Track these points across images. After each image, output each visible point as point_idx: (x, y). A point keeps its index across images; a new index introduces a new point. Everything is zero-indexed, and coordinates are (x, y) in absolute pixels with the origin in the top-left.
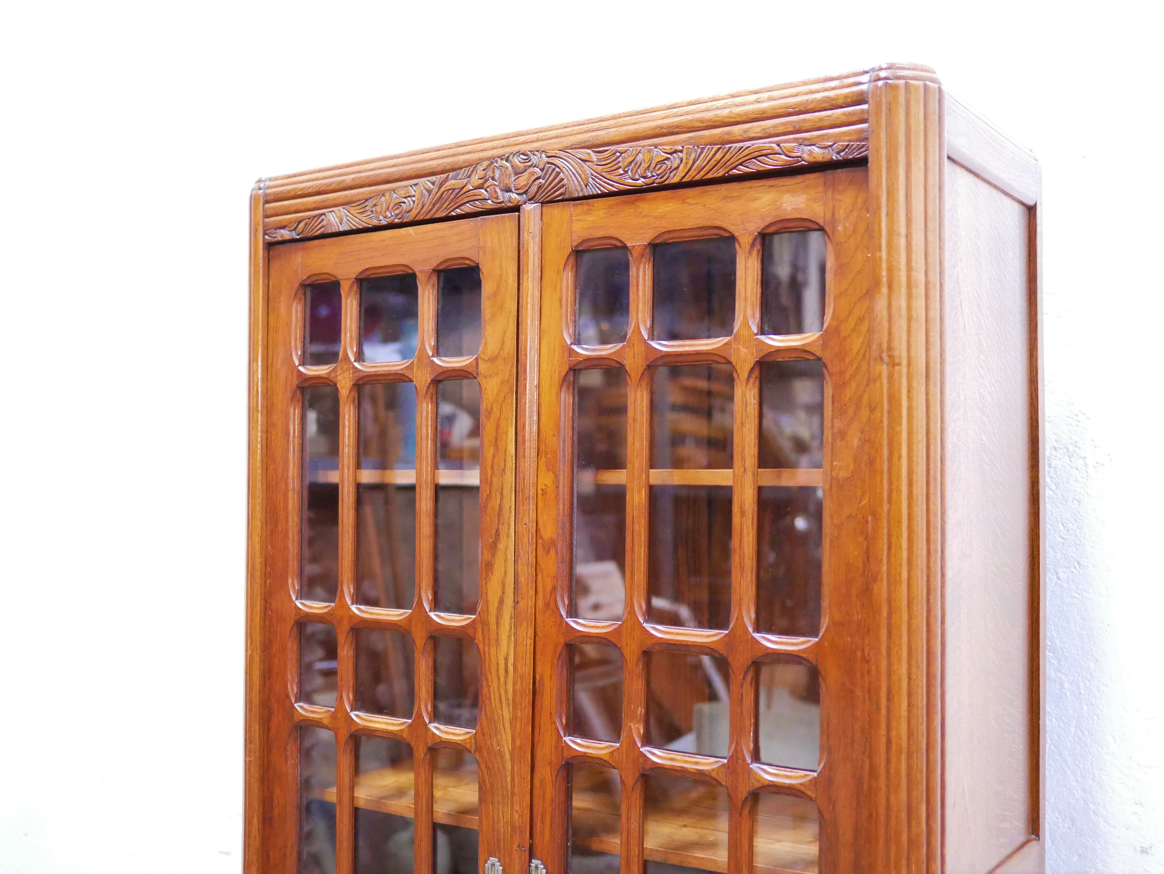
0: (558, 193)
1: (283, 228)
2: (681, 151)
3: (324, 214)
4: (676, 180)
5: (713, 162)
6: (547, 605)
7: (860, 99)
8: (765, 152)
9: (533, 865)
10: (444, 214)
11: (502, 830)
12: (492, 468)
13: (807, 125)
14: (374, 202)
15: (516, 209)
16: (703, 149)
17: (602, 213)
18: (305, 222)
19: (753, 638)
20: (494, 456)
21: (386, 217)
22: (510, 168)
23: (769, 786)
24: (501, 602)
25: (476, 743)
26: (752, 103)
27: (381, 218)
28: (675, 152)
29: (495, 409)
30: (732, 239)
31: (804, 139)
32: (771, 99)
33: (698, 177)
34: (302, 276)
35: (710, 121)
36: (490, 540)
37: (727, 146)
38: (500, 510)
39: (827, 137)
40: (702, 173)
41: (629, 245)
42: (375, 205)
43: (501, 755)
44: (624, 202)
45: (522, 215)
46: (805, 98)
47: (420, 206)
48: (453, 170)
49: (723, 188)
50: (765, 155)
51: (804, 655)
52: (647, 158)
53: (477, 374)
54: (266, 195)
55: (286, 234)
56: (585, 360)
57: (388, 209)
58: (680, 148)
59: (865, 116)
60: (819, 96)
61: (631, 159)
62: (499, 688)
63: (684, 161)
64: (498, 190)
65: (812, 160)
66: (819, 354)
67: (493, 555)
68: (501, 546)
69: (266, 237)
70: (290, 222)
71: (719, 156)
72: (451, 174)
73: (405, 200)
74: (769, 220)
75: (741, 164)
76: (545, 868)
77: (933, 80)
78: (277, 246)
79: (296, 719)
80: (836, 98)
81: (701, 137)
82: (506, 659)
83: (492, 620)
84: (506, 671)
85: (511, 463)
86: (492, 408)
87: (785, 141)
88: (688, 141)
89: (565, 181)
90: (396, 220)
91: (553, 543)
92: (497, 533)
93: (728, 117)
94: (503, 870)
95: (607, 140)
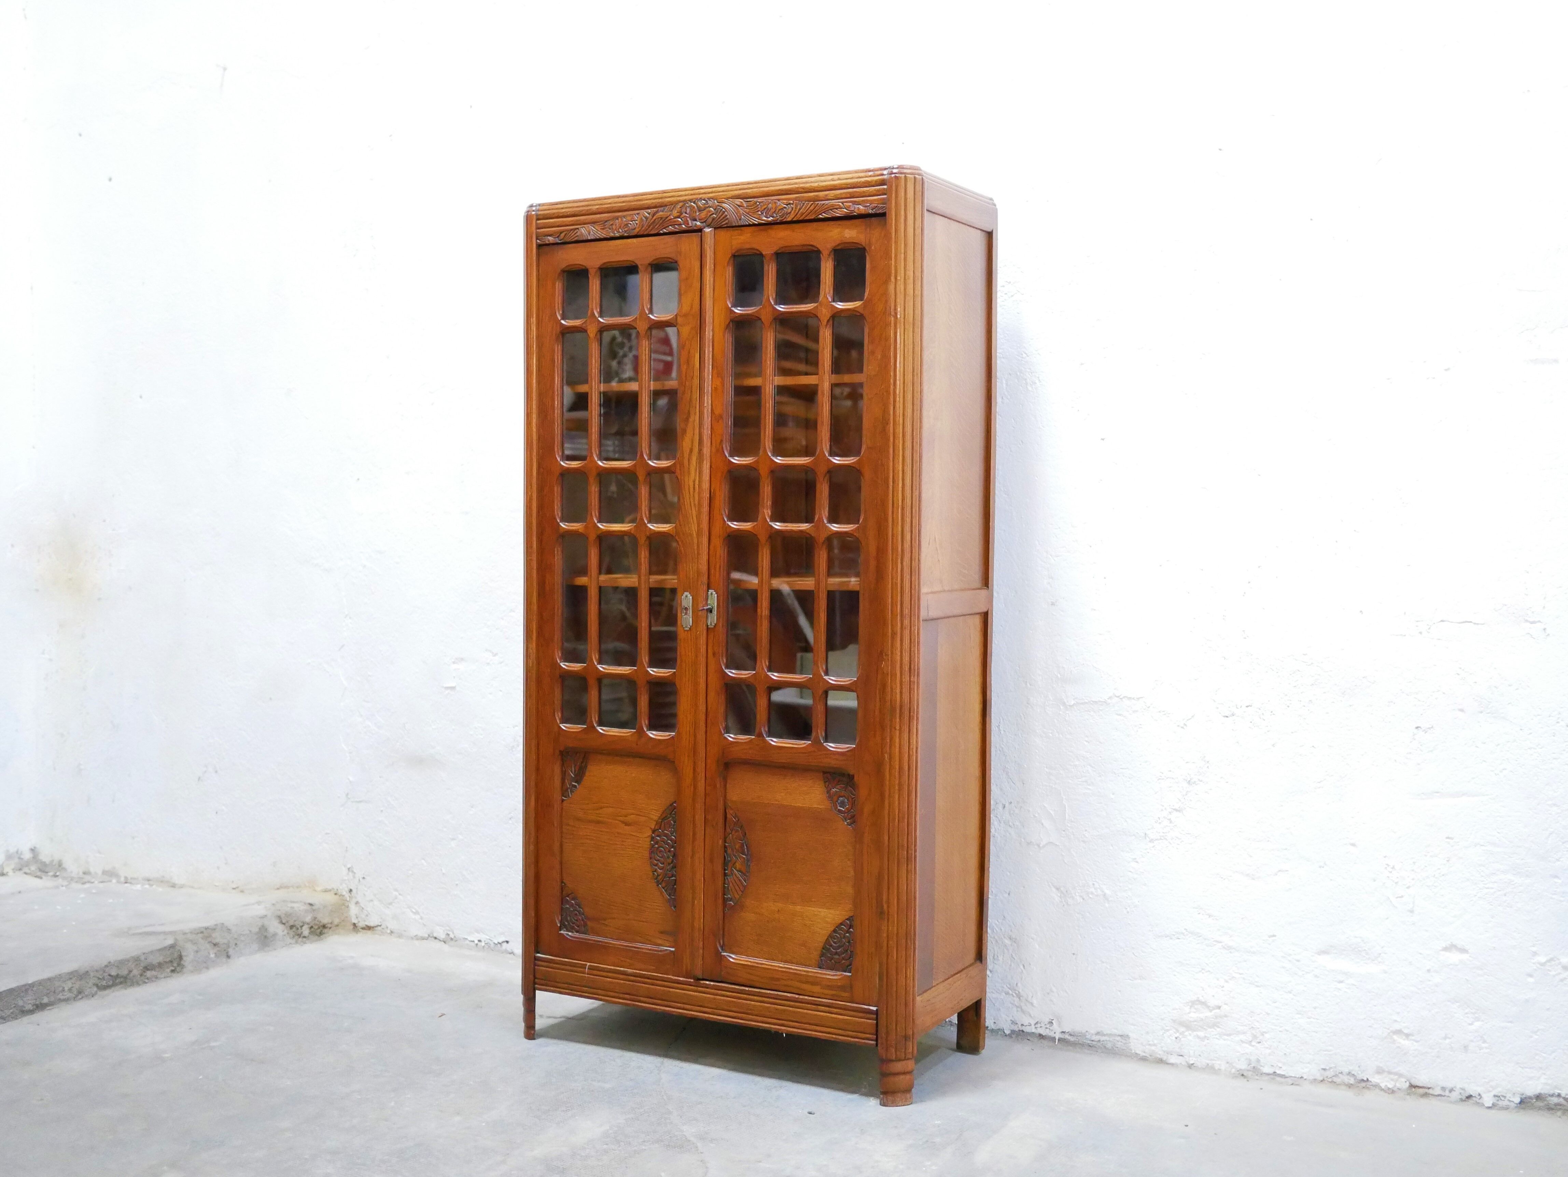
0: (724, 223)
1: (550, 236)
2: (792, 204)
3: (578, 229)
4: (789, 219)
5: (809, 211)
6: (717, 451)
7: (883, 183)
8: (836, 207)
9: (709, 593)
10: (656, 232)
11: (692, 576)
12: (686, 376)
13: (857, 195)
14: (611, 223)
15: (700, 230)
16: (804, 204)
17: (749, 235)
18: (565, 233)
19: (828, 459)
20: (687, 369)
21: (619, 232)
22: (696, 207)
23: (835, 533)
24: (691, 451)
25: (676, 531)
26: (829, 181)
27: (616, 232)
28: (790, 204)
29: (687, 343)
30: (818, 252)
31: (855, 201)
32: (839, 179)
33: (801, 219)
34: (563, 265)
35: (807, 188)
36: (685, 417)
37: (817, 202)
38: (691, 400)
39: (867, 201)
40: (803, 216)
41: (764, 253)
42: (612, 225)
43: (691, 535)
44: (761, 230)
45: (703, 234)
46: (856, 180)
47: (641, 226)
48: (661, 206)
49: (815, 224)
50: (836, 209)
51: (854, 465)
52: (774, 206)
53: (677, 324)
54: (537, 215)
55: (551, 239)
56: (739, 316)
57: (620, 227)
58: (792, 202)
59: (885, 192)
60: (863, 180)
61: (765, 206)
62: (690, 498)
63: (794, 209)
64: (688, 219)
65: (859, 212)
66: (862, 312)
67: (686, 425)
68: (691, 420)
69: (538, 241)
70: (555, 232)
71: (812, 208)
72: (660, 209)
73: (631, 223)
74: (838, 242)
75: (823, 213)
76: (716, 593)
77: (919, 175)
78: (544, 247)
79: (561, 531)
80: (871, 182)
81: (803, 197)
82: (694, 481)
83: (686, 462)
84: (694, 489)
85: (697, 373)
86: (685, 343)
87: (846, 202)
88: (796, 199)
89: (728, 217)
90: (625, 234)
91: (721, 417)
92: (689, 413)
93: (817, 187)
94: (692, 598)
95: (752, 195)
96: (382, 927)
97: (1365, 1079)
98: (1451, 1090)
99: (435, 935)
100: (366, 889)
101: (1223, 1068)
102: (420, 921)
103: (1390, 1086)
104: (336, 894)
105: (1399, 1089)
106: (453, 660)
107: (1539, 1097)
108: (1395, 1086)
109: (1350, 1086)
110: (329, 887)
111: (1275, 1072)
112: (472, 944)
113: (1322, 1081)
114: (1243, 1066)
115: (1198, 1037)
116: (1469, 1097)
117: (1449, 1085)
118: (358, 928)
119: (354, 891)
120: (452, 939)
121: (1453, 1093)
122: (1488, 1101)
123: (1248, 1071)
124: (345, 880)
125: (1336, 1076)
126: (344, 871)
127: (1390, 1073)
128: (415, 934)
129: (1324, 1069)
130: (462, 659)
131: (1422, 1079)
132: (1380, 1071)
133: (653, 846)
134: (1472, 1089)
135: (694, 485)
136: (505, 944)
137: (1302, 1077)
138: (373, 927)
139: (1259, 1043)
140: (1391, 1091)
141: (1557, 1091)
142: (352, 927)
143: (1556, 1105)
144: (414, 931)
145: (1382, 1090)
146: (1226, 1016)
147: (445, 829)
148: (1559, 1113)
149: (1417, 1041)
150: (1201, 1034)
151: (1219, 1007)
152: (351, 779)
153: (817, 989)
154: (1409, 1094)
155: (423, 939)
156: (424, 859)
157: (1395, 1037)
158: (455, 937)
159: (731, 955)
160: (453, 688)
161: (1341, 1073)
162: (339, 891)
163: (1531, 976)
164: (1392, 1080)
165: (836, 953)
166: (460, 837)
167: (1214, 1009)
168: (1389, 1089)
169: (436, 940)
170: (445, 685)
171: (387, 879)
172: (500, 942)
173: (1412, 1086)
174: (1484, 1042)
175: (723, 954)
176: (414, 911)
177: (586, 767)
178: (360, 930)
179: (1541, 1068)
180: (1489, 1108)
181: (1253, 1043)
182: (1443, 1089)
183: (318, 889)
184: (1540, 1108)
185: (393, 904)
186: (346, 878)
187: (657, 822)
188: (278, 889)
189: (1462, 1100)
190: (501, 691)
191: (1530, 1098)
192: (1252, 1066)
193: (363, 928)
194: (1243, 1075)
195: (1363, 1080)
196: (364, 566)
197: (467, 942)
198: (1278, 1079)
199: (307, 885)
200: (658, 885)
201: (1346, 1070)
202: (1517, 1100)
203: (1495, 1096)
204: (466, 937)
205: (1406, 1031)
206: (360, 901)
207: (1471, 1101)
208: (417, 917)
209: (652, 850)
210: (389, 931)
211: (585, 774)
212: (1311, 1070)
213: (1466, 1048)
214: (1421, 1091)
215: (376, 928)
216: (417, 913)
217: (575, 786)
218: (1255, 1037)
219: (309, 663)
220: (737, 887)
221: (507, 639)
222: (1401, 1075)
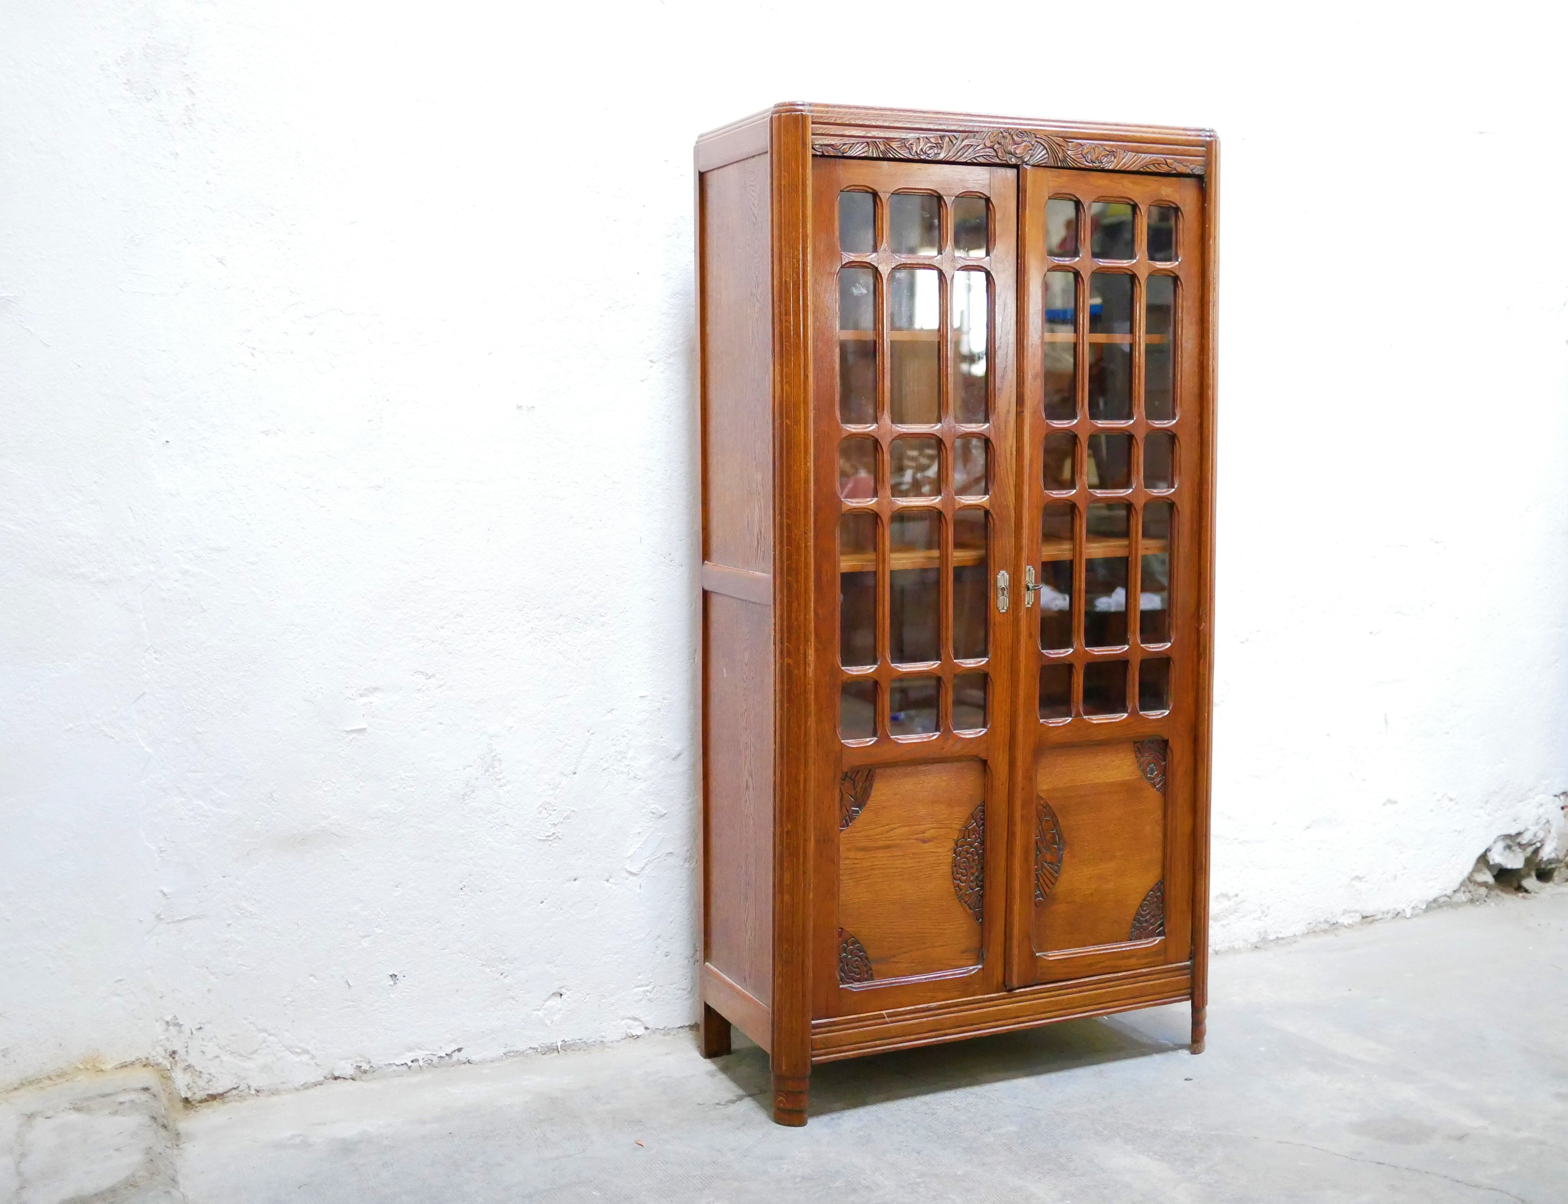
0: (1043, 162)
1: (829, 145)
2: (1116, 152)
4: (1112, 167)
5: (1132, 161)
7: (1201, 143)
8: (1159, 161)
9: (1027, 569)
10: (965, 161)
11: (1008, 553)
13: (1178, 152)
14: (910, 142)
15: (1018, 166)
16: (1127, 153)
17: (1066, 178)
18: (848, 145)
21: (919, 154)
22: (1011, 139)
24: (1008, 413)
25: (990, 503)
26: (1150, 133)
27: (915, 154)
28: (1113, 151)
29: (1003, 291)
30: (1136, 205)
31: (1177, 159)
32: (1160, 133)
33: (1123, 169)
34: (844, 185)
35: (1130, 137)
37: (1140, 154)
39: (1188, 161)
40: (1125, 167)
41: (1082, 200)
42: (911, 144)
43: (1008, 507)
44: (1081, 175)
45: (1021, 171)
46: (1177, 137)
47: (947, 151)
48: (972, 132)
49: (1133, 176)
50: (1159, 164)
51: (1171, 428)
52: (1097, 151)
53: (991, 269)
54: (812, 117)
55: (830, 151)
56: (1056, 266)
57: (922, 148)
59: (1205, 153)
60: (1183, 138)
61: (1088, 150)
62: (1006, 466)
63: (1117, 157)
64: (1003, 151)
65: (1180, 171)
66: (1178, 274)
67: (1003, 384)
69: (813, 150)
71: (1136, 158)
72: (970, 134)
73: (935, 145)
74: (1155, 199)
75: (1145, 166)
76: (1034, 569)
78: (820, 158)
79: (844, 509)
80: (1192, 141)
81: (1127, 146)
82: (1011, 447)
83: (1002, 425)
84: (1011, 454)
85: (1014, 326)
86: (1001, 292)
87: (1168, 158)
88: (1119, 147)
89: (1047, 155)
90: (927, 158)
91: (1038, 375)
93: (1139, 138)
94: (1009, 577)
95: (1073, 136)
96: (240, 1089)
97: (1335, 922)
98: (1388, 913)
99: (337, 1074)
100: (204, 1043)
101: (1241, 946)
102: (310, 1061)
103: (1350, 922)
104: (145, 1066)
105: (1356, 923)
106: (361, 692)
107: (1435, 901)
108: (1353, 921)
109: (1325, 931)
110: (129, 1059)
111: (1277, 937)
112: (404, 1068)
113: (1307, 933)
114: (1254, 939)
115: (1223, 926)
116: (1399, 913)
117: (1385, 909)
118: (193, 1103)
119: (181, 1052)
120: (365, 1072)
121: (1389, 914)
122: (1408, 914)
123: (1259, 942)
124: (161, 1040)
125: (1316, 926)
126: (160, 1027)
127: (1349, 912)
128: (302, 1083)
129: (1309, 924)
130: (376, 689)
131: (1369, 910)
132: (1345, 912)
133: (954, 859)
134: (1399, 907)
135: (1011, 451)
136: (457, 1053)
137: (1295, 935)
138: (222, 1095)
139: (1266, 916)
140: (1350, 926)
141: (1445, 892)
142: (181, 1105)
143: (1444, 902)
144: (300, 1078)
145: (1346, 927)
146: (1244, 901)
147: (350, 926)
148: (1445, 908)
149: (1366, 882)
150: (1225, 922)
151: (1237, 895)
152: (166, 890)
153: (1133, 961)
154: (1362, 925)
155: (316, 1084)
156: (312, 975)
157: (1353, 882)
158: (371, 1067)
159: (1044, 953)
160: (362, 731)
161: (1320, 923)
162: (151, 1059)
163: (1432, 811)
164: (1351, 917)
165: (1146, 921)
166: (378, 931)
167: (1233, 897)
168: (1350, 925)
169: (339, 1080)
170: (348, 729)
171: (246, 1019)
172: (449, 1052)
173: (1363, 918)
174: (1405, 868)
175: (1037, 954)
176: (299, 1051)
177: (871, 786)
178: (198, 1104)
179: (1436, 878)
180: (1408, 918)
181: (1262, 918)
182: (1383, 913)
183: (108, 1067)
184: (1434, 908)
185: (259, 1051)
186: (163, 1037)
187: (960, 830)
188: (16, 1089)
189: (1393, 918)
190: (441, 724)
191: (1431, 902)
192: (1262, 937)
193: (201, 1102)
194: (1256, 947)
195: (1334, 924)
196: (186, 572)
197: (395, 1068)
198: (1280, 942)
199: (81, 1067)
200: (960, 901)
201: (1322, 919)
202: (1424, 907)
203: (1413, 908)
204: (391, 1062)
205: (1361, 876)
206: (193, 1064)
207: (1398, 917)
208: (305, 1058)
209: (955, 864)
210: (253, 1092)
211: (869, 794)
212: (1299, 928)
213: (1395, 877)
214: (1370, 919)
215: (228, 1094)
216: (306, 1052)
217: (857, 812)
218: (1263, 912)
219: (71, 729)
220: (1047, 881)
221: (450, 653)
222: (1356, 911)
